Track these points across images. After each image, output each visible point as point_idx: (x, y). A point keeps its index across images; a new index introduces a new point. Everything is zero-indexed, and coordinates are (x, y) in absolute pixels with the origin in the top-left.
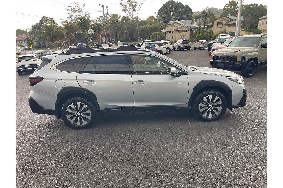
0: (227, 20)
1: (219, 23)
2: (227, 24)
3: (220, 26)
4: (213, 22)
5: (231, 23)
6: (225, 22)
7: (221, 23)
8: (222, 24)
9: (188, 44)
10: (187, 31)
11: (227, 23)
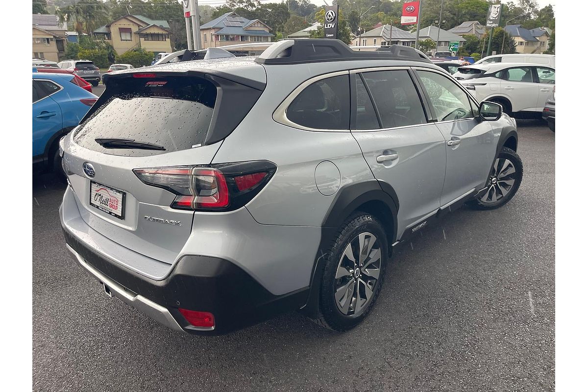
0: (139, 26)
1: (122, 30)
2: (140, 34)
3: (125, 36)
4: (108, 27)
5: (148, 31)
6: (135, 29)
7: (128, 30)
8: (131, 33)
9: (93, 71)
10: (48, 42)
11: (141, 31)
